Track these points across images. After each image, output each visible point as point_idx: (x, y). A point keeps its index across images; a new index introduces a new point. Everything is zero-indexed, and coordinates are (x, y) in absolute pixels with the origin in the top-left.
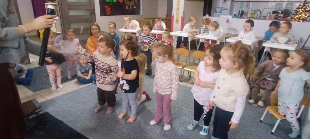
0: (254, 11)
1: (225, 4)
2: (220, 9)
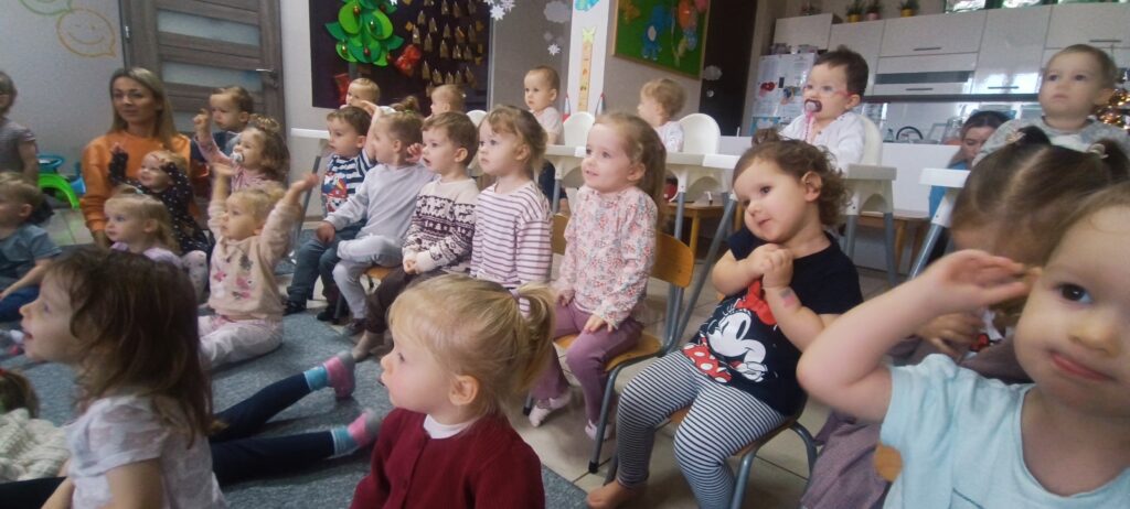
0: (896, 133)
1: (789, 105)
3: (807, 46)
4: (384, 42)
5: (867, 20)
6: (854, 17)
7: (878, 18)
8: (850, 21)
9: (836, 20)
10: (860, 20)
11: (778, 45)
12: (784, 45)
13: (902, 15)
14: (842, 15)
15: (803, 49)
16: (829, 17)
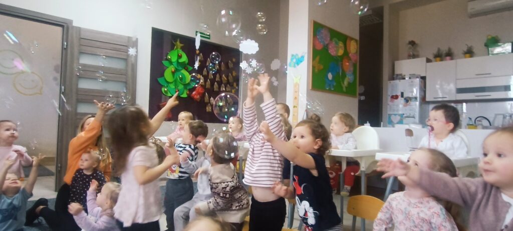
0: (473, 120)
1: (408, 107)
2: (398, 118)
3: (414, 74)
4: (186, 85)
5: (446, 60)
6: (438, 59)
7: (452, 59)
8: (436, 61)
9: (428, 61)
10: (441, 60)
11: (397, 75)
12: (401, 75)
13: (465, 57)
14: (431, 57)
15: (412, 76)
16: (424, 59)
